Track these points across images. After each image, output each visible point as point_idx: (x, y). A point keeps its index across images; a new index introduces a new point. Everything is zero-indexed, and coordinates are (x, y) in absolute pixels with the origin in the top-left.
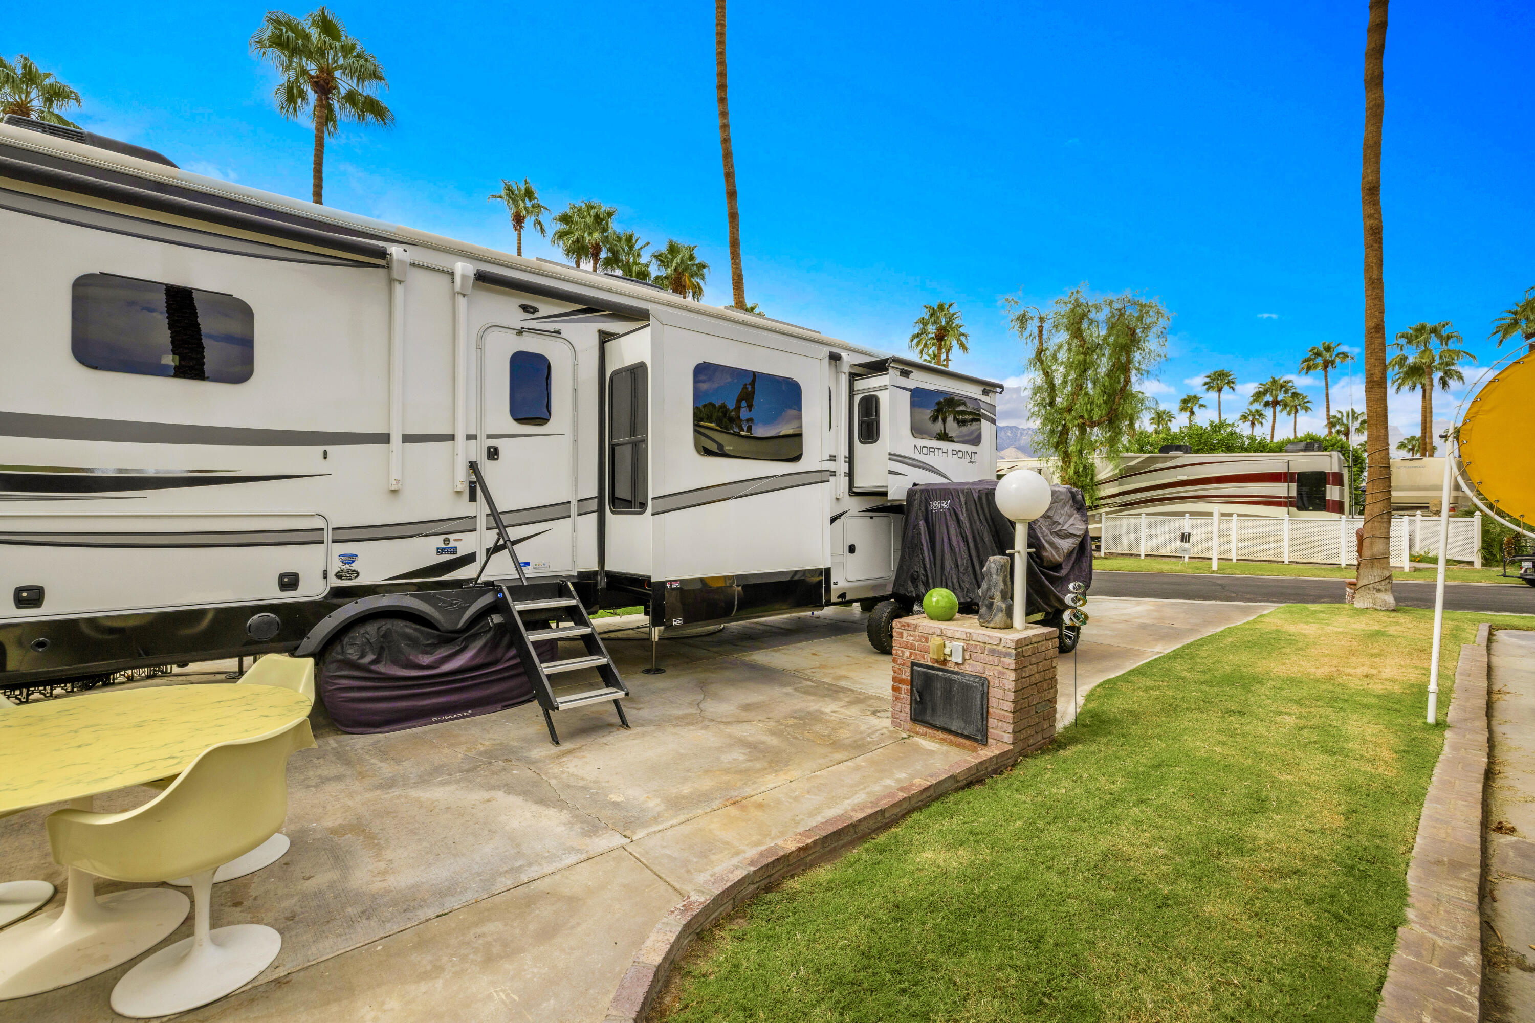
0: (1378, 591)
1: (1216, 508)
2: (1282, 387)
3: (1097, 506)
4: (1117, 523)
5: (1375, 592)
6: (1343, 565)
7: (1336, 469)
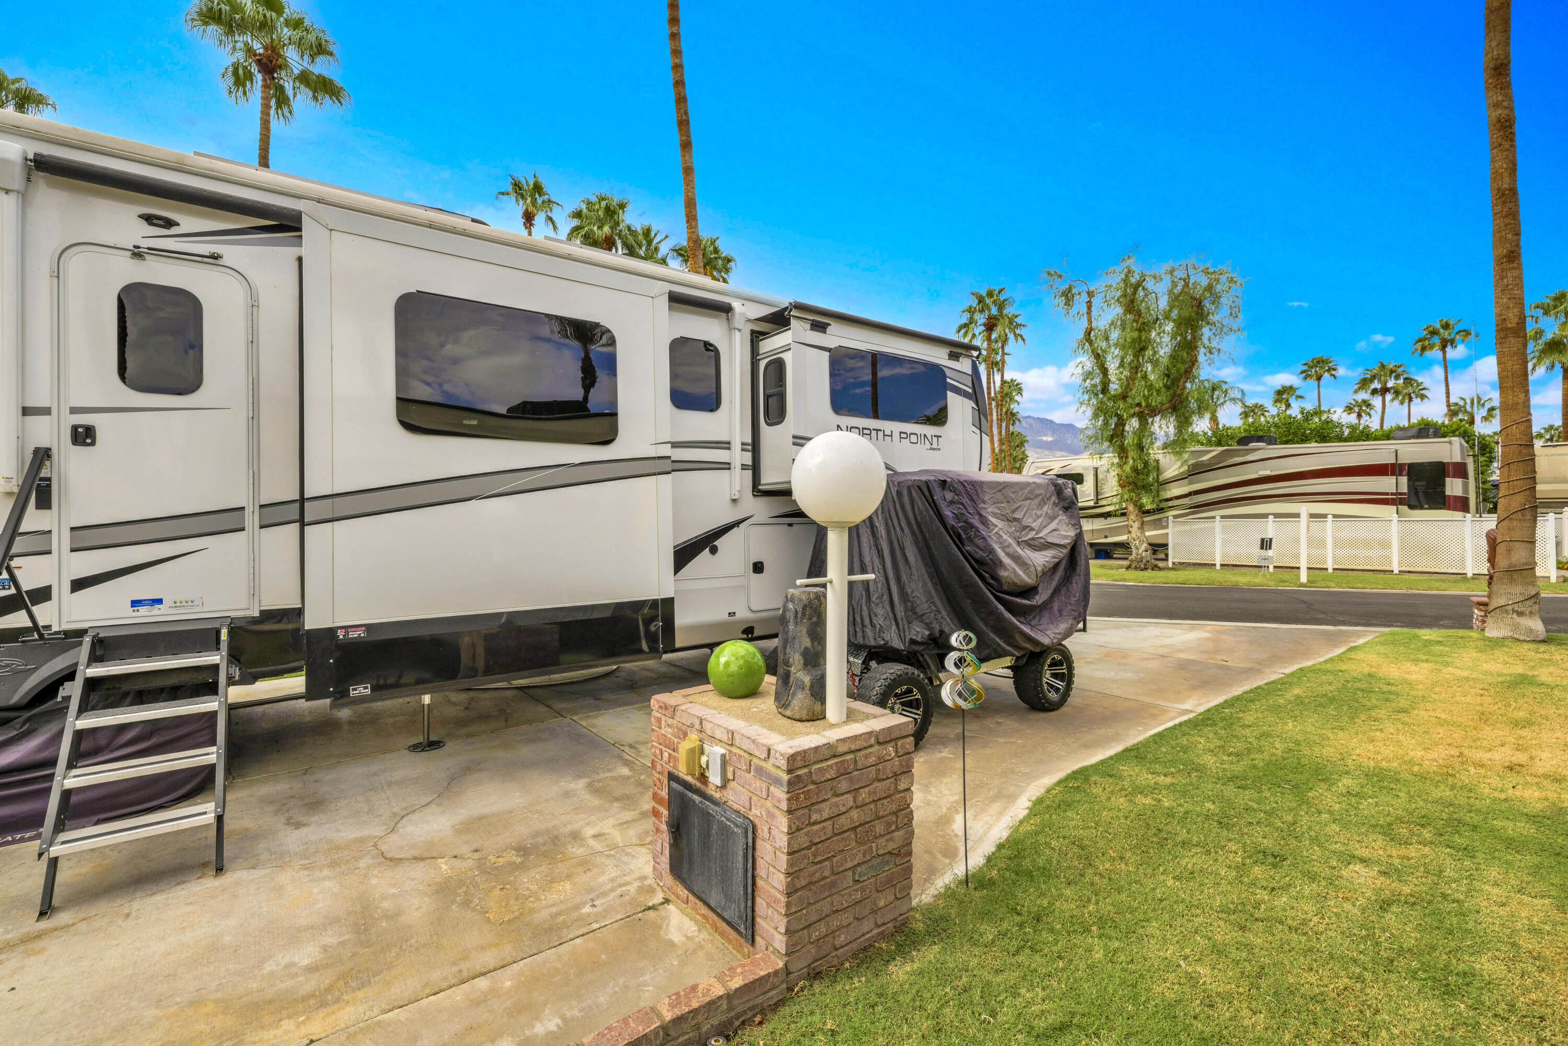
0: (1520, 614)
1: (1304, 509)
2: (1392, 372)
3: (1162, 509)
4: (1187, 527)
5: (1515, 616)
6: (1470, 575)
7: (1457, 458)
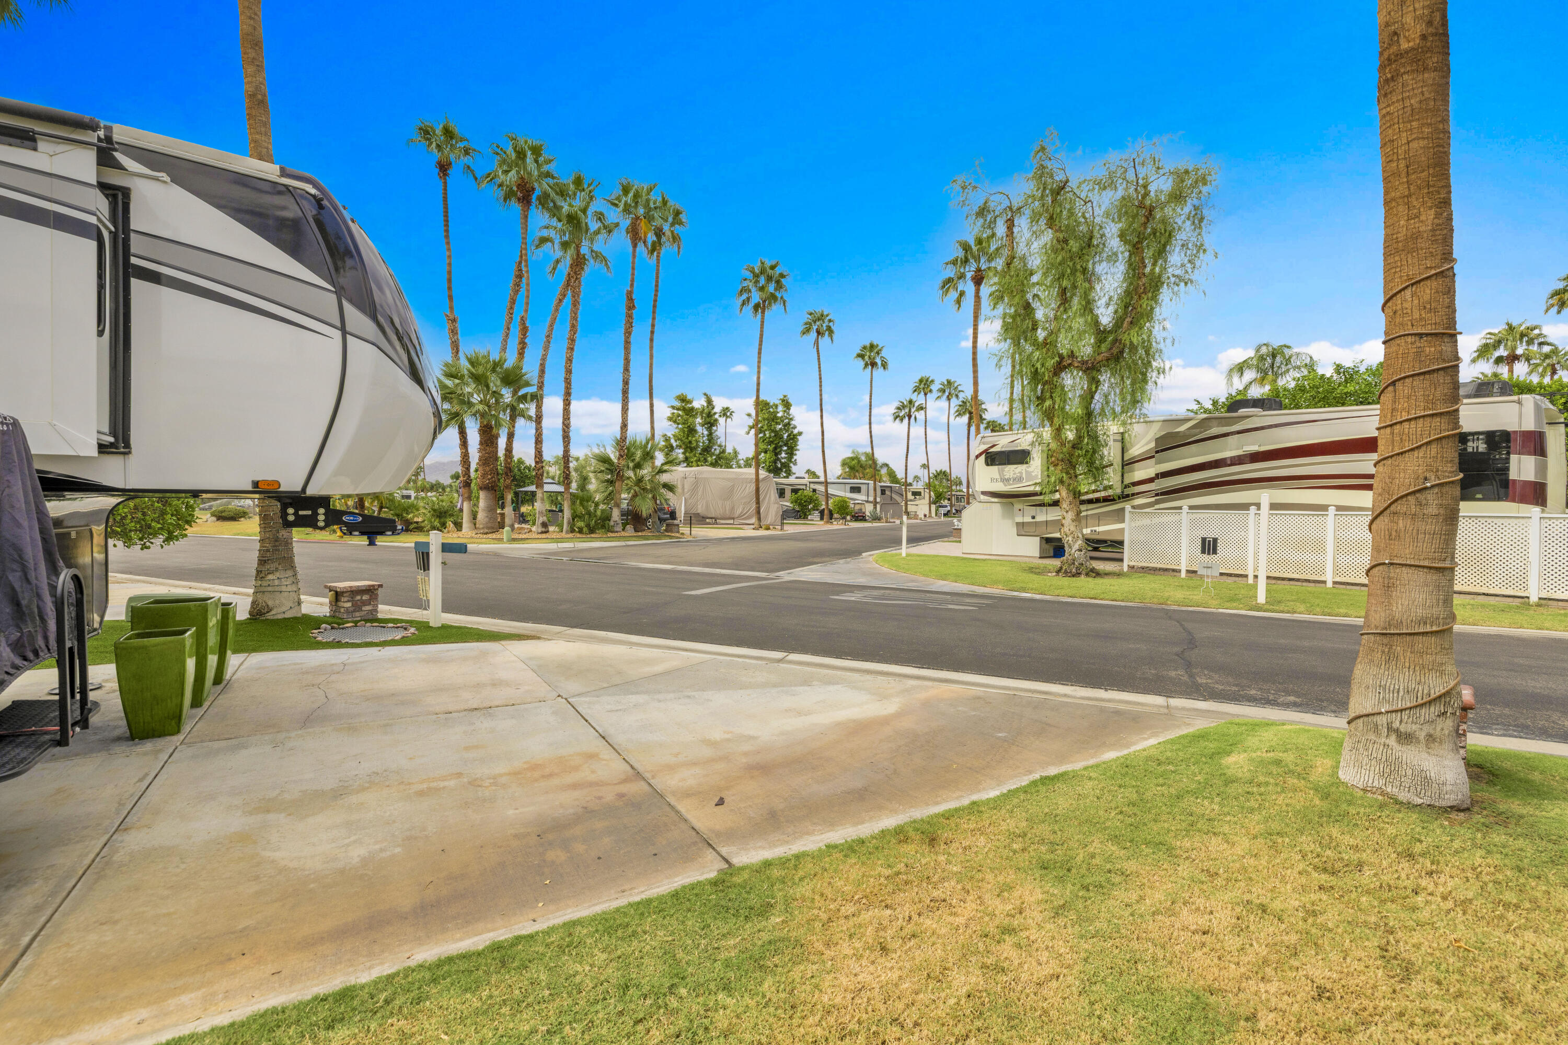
0: (1405, 738)
1: (1265, 496)
2: (1522, 335)
3: (1128, 496)
4: (1146, 521)
5: (1392, 741)
6: (1534, 599)
7: (1529, 424)
